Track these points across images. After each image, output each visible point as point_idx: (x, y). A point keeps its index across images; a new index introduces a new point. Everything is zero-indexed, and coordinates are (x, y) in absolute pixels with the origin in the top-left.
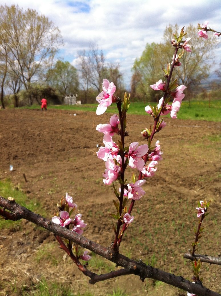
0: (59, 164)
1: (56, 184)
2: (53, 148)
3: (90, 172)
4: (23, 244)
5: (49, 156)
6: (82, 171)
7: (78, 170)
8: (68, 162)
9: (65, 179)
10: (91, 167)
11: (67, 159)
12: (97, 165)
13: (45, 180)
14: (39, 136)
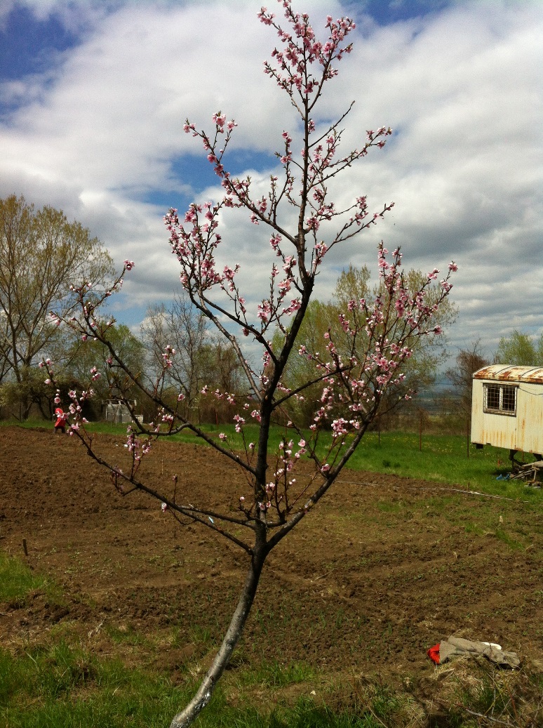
0: (84, 533)
1: (79, 561)
2: (75, 507)
3: (141, 548)
4: (28, 624)
5: (68, 519)
6: (127, 544)
7: (119, 542)
8: (103, 531)
9: (95, 554)
10: (144, 540)
11: (102, 526)
12: (156, 536)
13: (60, 554)
14: (48, 484)
